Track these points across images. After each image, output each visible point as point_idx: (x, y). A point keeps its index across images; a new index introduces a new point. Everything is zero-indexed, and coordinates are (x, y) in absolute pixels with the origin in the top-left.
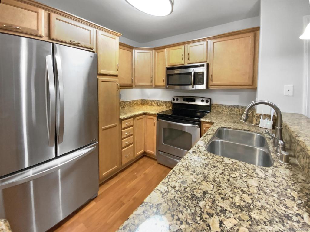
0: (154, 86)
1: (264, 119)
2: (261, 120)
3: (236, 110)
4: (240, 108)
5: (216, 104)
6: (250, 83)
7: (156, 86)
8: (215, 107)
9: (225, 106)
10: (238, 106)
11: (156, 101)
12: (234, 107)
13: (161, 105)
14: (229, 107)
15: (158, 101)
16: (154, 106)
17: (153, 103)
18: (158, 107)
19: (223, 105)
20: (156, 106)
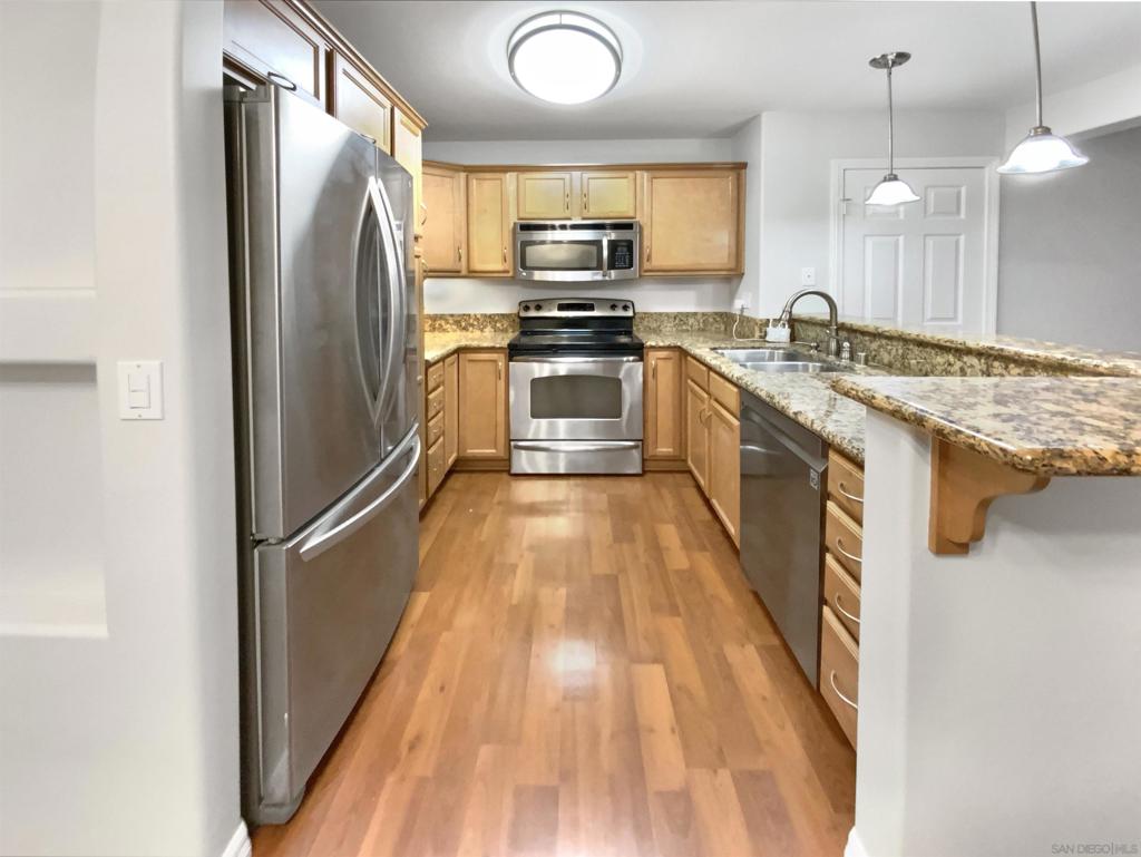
0: (464, 272)
1: (774, 326)
2: (770, 329)
3: (691, 321)
4: (699, 317)
5: (645, 313)
6: (732, 265)
7: (470, 272)
8: (642, 319)
9: (667, 315)
10: (695, 314)
11: (452, 316)
12: (687, 315)
13: (472, 325)
14: (676, 316)
15: (459, 315)
16: (444, 330)
17: (443, 323)
18: (464, 333)
19: (661, 314)
20: (455, 331)
